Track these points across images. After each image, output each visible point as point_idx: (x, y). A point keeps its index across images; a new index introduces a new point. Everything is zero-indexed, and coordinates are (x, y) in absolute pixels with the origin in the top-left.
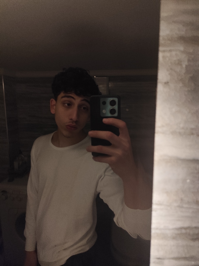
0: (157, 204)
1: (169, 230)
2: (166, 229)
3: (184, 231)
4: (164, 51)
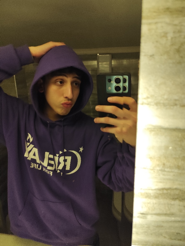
1: (152, 190)
2: (149, 190)
3: (165, 191)
4: (150, 24)
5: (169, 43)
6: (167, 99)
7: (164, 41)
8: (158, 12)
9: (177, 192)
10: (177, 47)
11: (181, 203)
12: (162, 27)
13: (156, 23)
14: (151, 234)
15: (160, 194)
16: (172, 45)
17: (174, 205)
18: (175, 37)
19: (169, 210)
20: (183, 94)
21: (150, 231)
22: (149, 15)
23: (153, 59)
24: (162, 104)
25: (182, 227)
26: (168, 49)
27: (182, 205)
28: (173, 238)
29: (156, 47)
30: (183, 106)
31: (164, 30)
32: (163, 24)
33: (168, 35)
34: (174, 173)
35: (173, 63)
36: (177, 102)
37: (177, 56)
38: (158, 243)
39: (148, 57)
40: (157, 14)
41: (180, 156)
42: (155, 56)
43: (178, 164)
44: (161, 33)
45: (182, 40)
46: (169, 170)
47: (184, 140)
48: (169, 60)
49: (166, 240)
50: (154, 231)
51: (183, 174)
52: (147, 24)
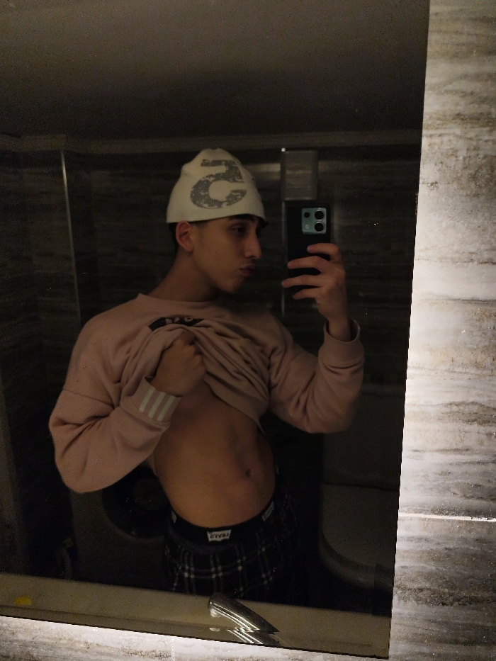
1: (432, 406)
2: (428, 406)
3: (455, 408)
4: (431, 136)
5: (460, 166)
6: (457, 252)
7: (451, 162)
8: (443, 119)
9: (475, 409)
10: (472, 171)
11: (482, 429)
12: (450, 141)
13: (440, 135)
14: (431, 489)
15: (447, 413)
16: (465, 168)
17: (469, 432)
18: (470, 157)
19: (462, 441)
20: (483, 243)
21: (428, 483)
22: (430, 122)
23: (435, 189)
24: (449, 260)
25: (485, 473)
26: (459, 175)
27: (484, 432)
28: (468, 495)
29: (440, 170)
30: (482, 263)
31: (452, 146)
32: (452, 137)
33: (459, 154)
34: (470, 375)
35: (467, 195)
36: (474, 255)
37: (473, 185)
38: (443, 506)
39: (429, 185)
40: (442, 122)
41: (479, 346)
42: (439, 185)
43: (476, 360)
44: (448, 150)
45: (480, 161)
46: (460, 369)
47: (485, 318)
48: (461, 191)
49: (459, 501)
50: (436, 483)
51: (484, 376)
52: (427, 136)
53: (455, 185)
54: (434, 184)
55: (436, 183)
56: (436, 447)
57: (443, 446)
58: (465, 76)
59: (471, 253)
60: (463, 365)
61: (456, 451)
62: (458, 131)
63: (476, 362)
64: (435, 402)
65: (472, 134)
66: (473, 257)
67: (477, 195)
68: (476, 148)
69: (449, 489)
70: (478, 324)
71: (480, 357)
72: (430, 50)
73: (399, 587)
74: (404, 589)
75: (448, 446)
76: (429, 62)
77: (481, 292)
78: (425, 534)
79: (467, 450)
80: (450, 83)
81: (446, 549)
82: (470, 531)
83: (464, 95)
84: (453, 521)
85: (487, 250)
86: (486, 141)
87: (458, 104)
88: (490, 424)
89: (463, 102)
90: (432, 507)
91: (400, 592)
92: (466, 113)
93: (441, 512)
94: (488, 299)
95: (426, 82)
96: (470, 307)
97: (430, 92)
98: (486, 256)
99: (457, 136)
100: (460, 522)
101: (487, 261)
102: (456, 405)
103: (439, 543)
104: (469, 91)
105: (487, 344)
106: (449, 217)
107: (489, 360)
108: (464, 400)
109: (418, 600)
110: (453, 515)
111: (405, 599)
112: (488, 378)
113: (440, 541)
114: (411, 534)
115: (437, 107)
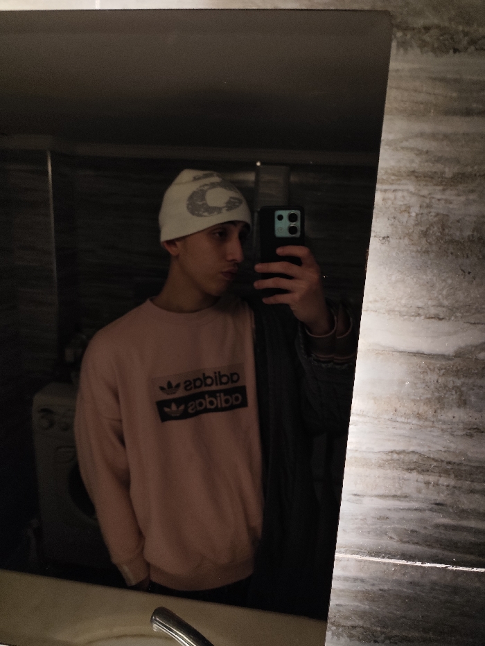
0: (358, 415)
1: (374, 453)
2: (369, 452)
3: (395, 456)
4: (385, 191)
5: (412, 222)
6: (405, 306)
7: (404, 217)
8: (399, 175)
9: (415, 458)
10: (424, 228)
11: (421, 477)
12: (403, 197)
13: (395, 191)
14: (369, 532)
15: (387, 461)
16: (417, 225)
17: (408, 480)
18: (422, 214)
19: (401, 488)
20: (431, 299)
21: (366, 526)
22: (384, 177)
23: (387, 242)
24: (397, 313)
25: (421, 520)
26: (411, 231)
27: (422, 481)
28: (405, 540)
29: (392, 225)
30: (429, 318)
31: (406, 202)
32: (405, 194)
33: (412, 210)
34: (411, 425)
35: (418, 251)
36: (421, 310)
37: (424, 241)
38: (380, 549)
39: (381, 239)
40: (396, 178)
41: (422, 398)
42: (390, 239)
43: (418, 410)
44: (401, 205)
45: (432, 218)
46: (403, 419)
47: (429, 371)
48: (412, 247)
49: (394, 544)
50: (374, 527)
51: (426, 427)
52: (381, 191)
53: (406, 241)
54: (386, 238)
55: (388, 237)
56: (376, 492)
57: (382, 492)
58: (422, 135)
59: (419, 308)
60: (406, 416)
61: (394, 496)
62: (412, 188)
63: (418, 414)
64: (377, 449)
65: (425, 192)
66: (421, 311)
67: (427, 252)
68: (429, 206)
69: (386, 533)
70: (422, 376)
71: (423, 409)
72: (387, 106)
73: (333, 624)
74: (338, 626)
75: (387, 492)
76: (386, 118)
77: (426, 345)
78: (362, 575)
79: (406, 497)
80: (407, 141)
81: (380, 590)
82: (404, 574)
83: (419, 152)
84: (389, 564)
85: (434, 306)
86: (439, 200)
87: (412, 161)
88: (429, 473)
89: (417, 160)
90: (368, 549)
91: (334, 628)
92: (421, 170)
93: (377, 554)
94: (433, 353)
95: (382, 138)
96: (415, 360)
97: (387, 147)
98: (433, 311)
99: (411, 193)
100: (395, 565)
101: (433, 316)
102: (396, 453)
103: (373, 585)
104: (425, 150)
105: (429, 396)
106: (399, 271)
107: (431, 413)
108: (405, 449)
109: (351, 636)
110: (389, 558)
111: (338, 635)
112: (429, 429)
113: (376, 582)
114: (347, 574)
115: (392, 163)
